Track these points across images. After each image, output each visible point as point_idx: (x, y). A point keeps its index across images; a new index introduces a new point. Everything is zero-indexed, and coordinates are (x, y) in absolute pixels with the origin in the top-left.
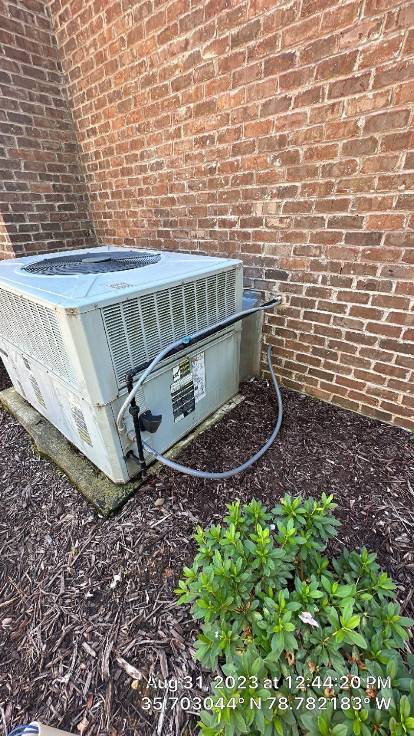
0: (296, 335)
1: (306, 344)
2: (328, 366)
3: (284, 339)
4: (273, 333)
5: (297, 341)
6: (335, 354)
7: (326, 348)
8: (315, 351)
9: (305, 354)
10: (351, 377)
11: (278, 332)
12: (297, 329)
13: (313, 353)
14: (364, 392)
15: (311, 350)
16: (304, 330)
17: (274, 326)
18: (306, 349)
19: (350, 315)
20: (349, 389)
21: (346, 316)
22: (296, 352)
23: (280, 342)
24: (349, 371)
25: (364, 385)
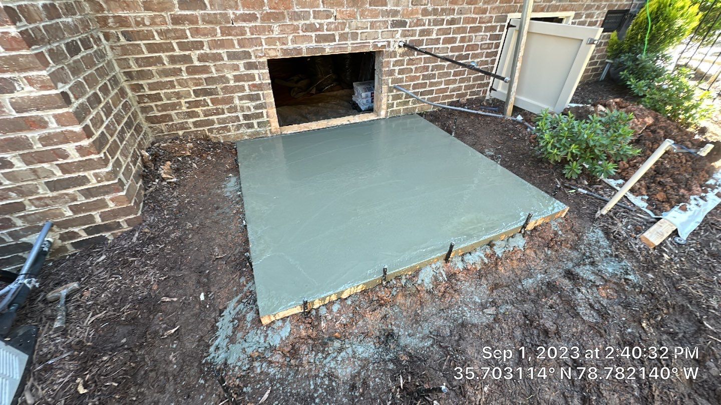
0: (411, 69)
1: (418, 74)
2: (432, 84)
3: (404, 76)
4: (396, 74)
5: (413, 74)
6: (435, 74)
7: (430, 72)
8: (425, 77)
9: (418, 82)
10: (443, 86)
11: (401, 72)
12: (413, 65)
13: (423, 79)
14: (448, 93)
15: (421, 77)
16: (417, 64)
17: (397, 68)
18: (417, 78)
19: (442, 44)
20: (441, 95)
21: (440, 46)
22: (412, 83)
23: (401, 80)
24: (441, 83)
25: (448, 88)
